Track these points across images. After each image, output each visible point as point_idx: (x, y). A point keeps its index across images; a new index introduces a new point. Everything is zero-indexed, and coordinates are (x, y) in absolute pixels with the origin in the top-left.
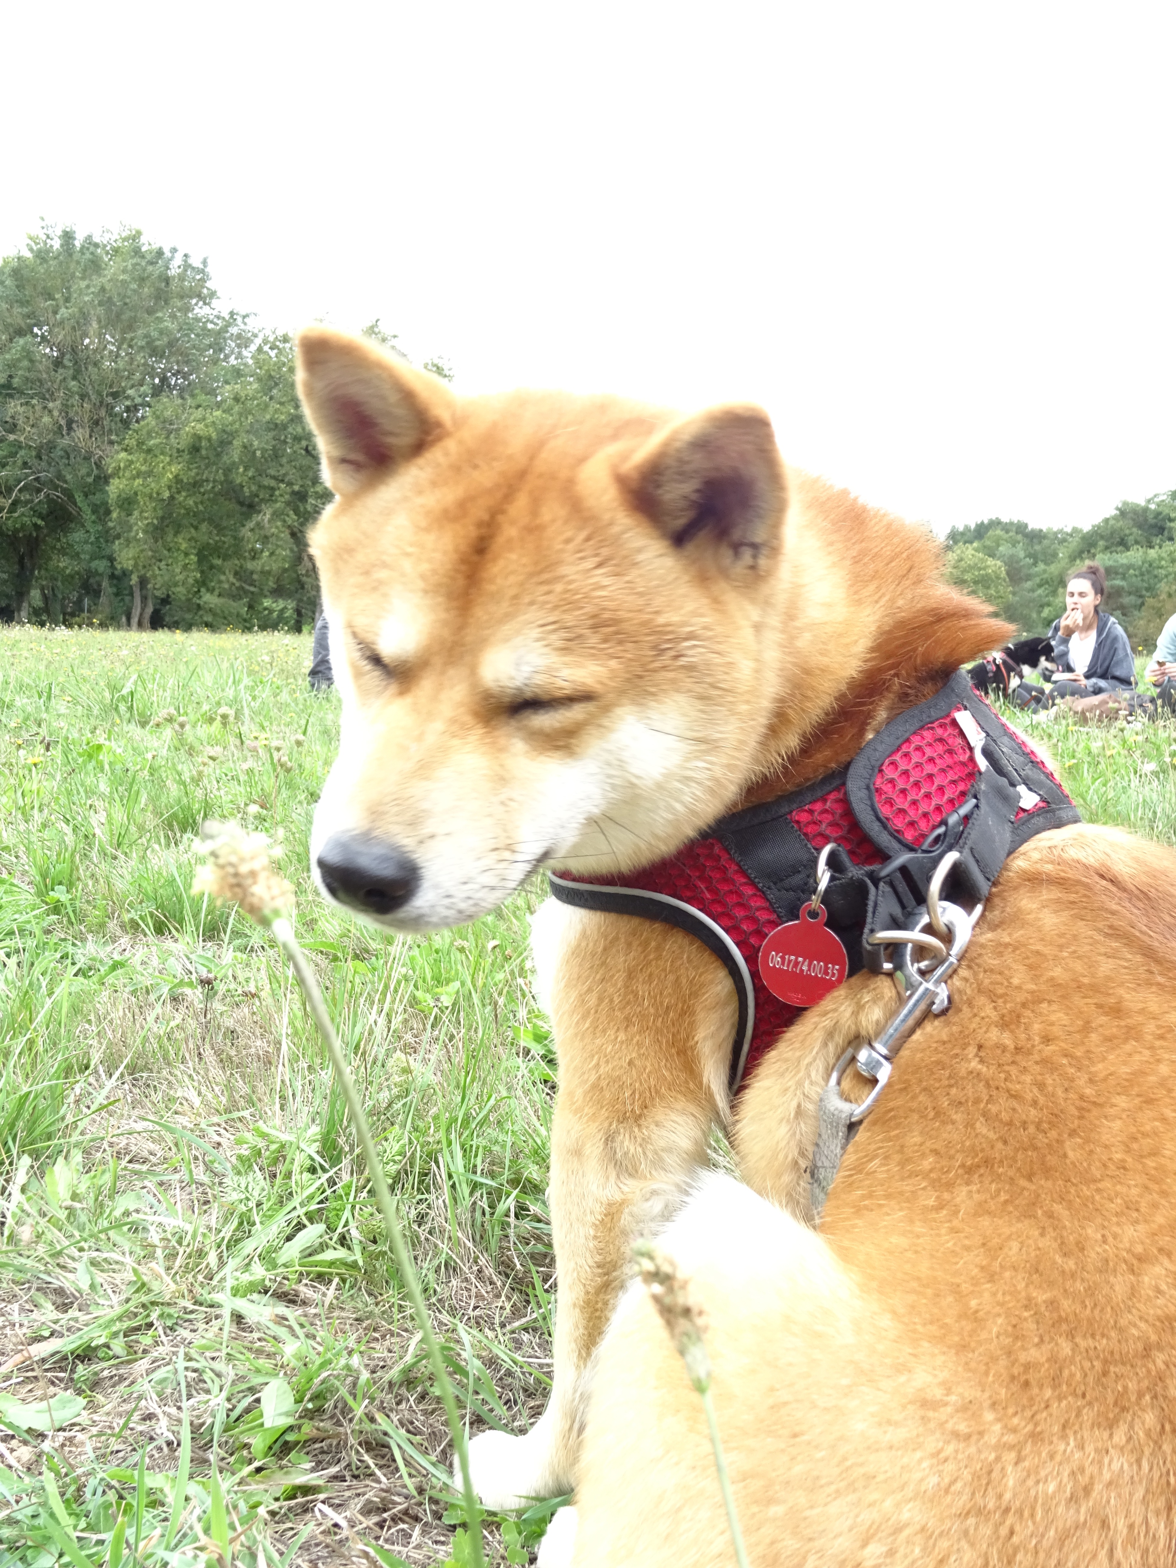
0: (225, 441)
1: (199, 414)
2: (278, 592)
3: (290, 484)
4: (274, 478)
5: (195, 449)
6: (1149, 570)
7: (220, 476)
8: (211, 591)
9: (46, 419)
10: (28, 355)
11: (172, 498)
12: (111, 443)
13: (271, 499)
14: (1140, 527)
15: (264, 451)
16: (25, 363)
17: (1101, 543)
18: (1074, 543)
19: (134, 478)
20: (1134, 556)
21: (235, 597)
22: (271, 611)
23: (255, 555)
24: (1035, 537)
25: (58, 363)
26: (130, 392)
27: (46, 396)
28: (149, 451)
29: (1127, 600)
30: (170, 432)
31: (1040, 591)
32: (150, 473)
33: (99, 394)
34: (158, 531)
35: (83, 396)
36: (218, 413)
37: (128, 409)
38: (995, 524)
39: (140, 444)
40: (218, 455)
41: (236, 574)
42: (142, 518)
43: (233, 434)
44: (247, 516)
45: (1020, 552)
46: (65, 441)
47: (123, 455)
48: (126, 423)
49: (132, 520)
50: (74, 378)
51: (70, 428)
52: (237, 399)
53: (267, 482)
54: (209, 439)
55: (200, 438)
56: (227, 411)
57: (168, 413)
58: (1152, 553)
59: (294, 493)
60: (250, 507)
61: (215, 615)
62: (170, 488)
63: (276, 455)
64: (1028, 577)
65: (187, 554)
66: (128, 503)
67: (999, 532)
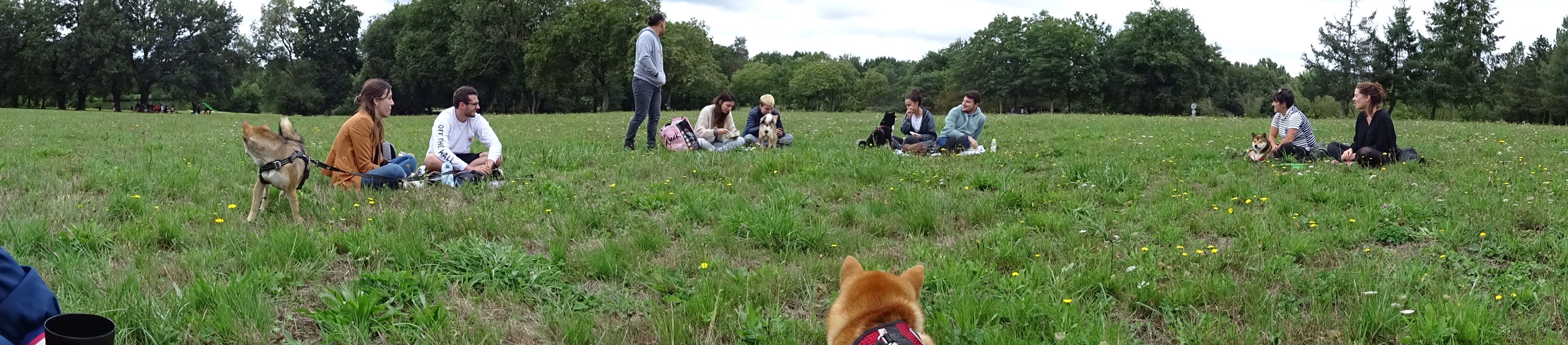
0: (567, 35)
1: (556, 27)
2: (588, 94)
3: (591, 52)
4: (585, 50)
5: (555, 40)
6: (940, 79)
7: (564, 51)
8: (561, 95)
9: (501, 32)
10: (494, 9)
11: (548, 60)
12: (525, 40)
13: (585, 58)
14: (937, 62)
15: (581, 39)
16: (493, 12)
17: (923, 68)
18: (913, 68)
19: (533, 53)
20: (935, 74)
21: (571, 97)
22: (584, 102)
23: (579, 81)
24: (900, 64)
25: (505, 10)
26: (532, 19)
27: (500, 24)
28: (539, 42)
29: (933, 91)
30: (547, 35)
31: (901, 87)
32: (539, 51)
33: (520, 20)
34: (542, 74)
35: (514, 22)
36: (563, 26)
37: (531, 26)
38: (883, 59)
39: (536, 39)
40: (564, 42)
41: (571, 88)
42: (536, 69)
43: (569, 34)
44: (576, 66)
45: (892, 71)
46: (508, 40)
47: (529, 44)
48: (530, 32)
49: (533, 69)
50: (511, 16)
51: (509, 35)
52: (570, 20)
53: (583, 52)
54: (560, 36)
55: (557, 36)
56: (567, 25)
57: (546, 27)
58: (942, 73)
59: (593, 56)
60: (576, 62)
61: (563, 105)
62: (547, 56)
63: (586, 41)
64: (896, 81)
65: (552, 82)
66: (531, 63)
67: (885, 63)
